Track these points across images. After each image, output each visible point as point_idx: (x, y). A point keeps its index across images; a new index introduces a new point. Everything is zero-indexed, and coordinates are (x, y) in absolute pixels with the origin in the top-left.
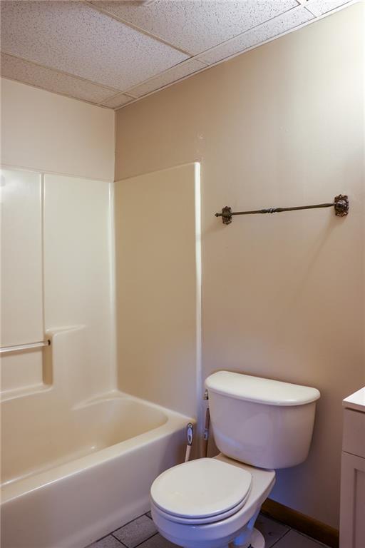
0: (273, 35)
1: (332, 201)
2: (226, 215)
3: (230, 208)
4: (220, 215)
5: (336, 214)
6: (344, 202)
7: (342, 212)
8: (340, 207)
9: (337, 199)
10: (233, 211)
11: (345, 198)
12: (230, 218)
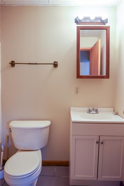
0: (34, 4)
1: (53, 63)
2: (13, 64)
3: (14, 61)
4: (11, 63)
5: (54, 67)
6: (57, 63)
7: (56, 66)
8: (55, 65)
9: (54, 62)
10: (15, 62)
11: (57, 62)
12: (14, 65)
